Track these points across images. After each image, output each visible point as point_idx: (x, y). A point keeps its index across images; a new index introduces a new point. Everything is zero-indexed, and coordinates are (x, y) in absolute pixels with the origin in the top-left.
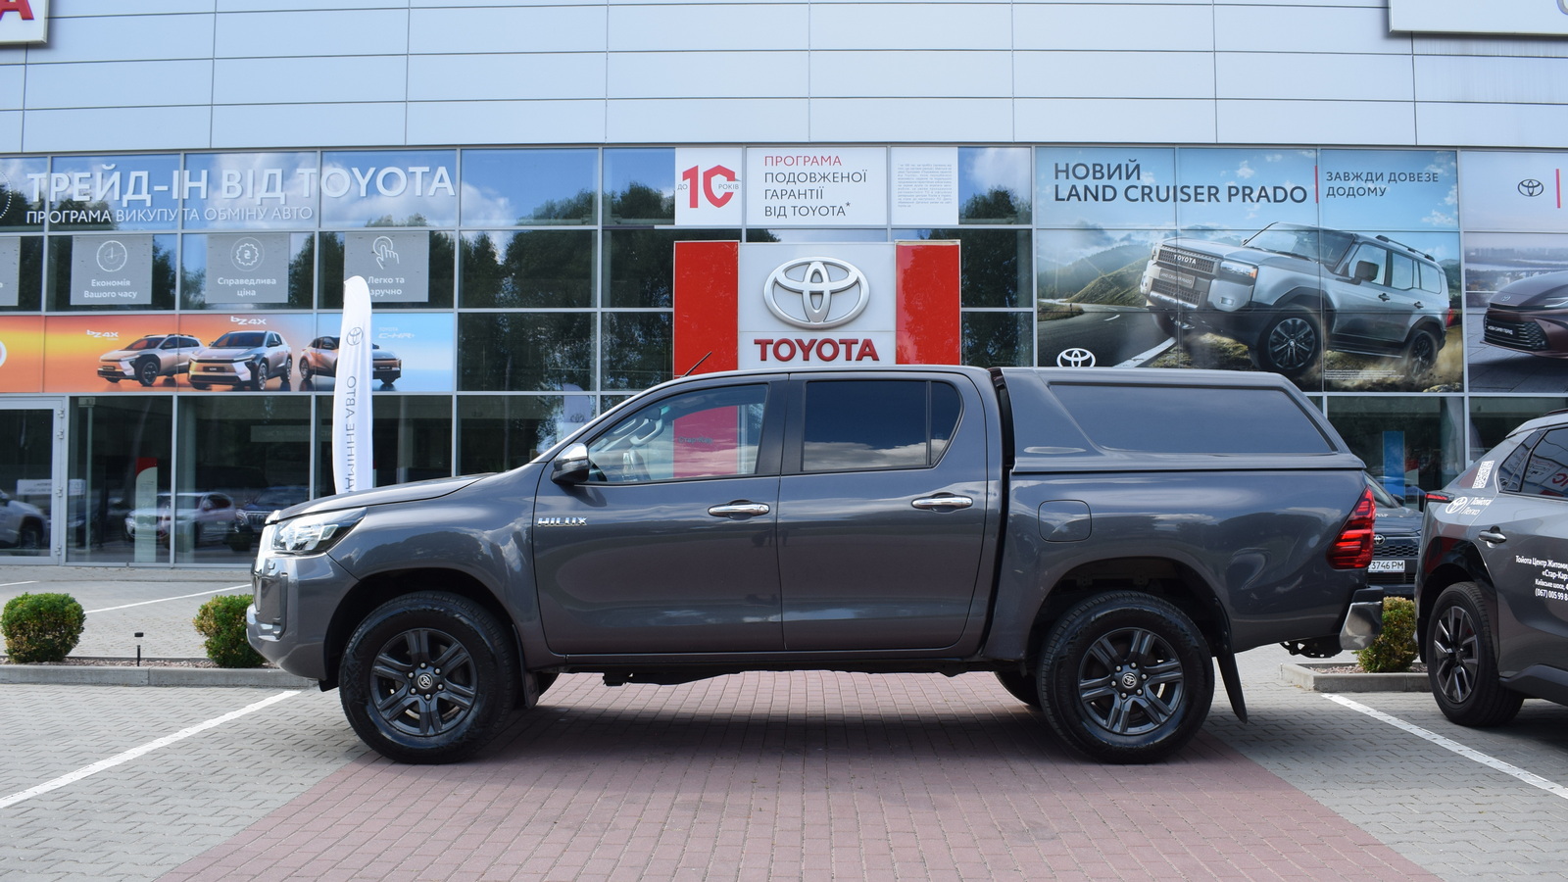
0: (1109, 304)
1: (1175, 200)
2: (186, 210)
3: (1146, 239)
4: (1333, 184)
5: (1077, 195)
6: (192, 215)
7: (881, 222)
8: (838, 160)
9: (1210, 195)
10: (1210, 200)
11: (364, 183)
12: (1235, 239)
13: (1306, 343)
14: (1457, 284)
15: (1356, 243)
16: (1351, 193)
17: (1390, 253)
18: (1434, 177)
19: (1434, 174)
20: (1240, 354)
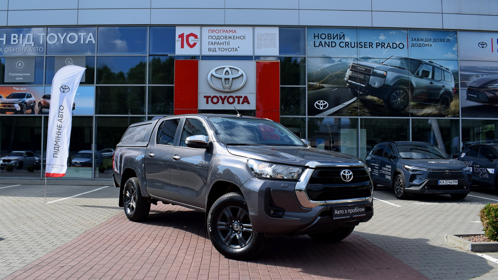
0: (333, 84)
1: (357, 47)
3: (347, 61)
4: (413, 42)
5: (322, 45)
7: (250, 53)
8: (235, 31)
9: (370, 45)
10: (369, 47)
11: (62, 39)
12: (379, 62)
13: (404, 100)
14: (457, 79)
15: (422, 64)
16: (420, 46)
17: (434, 67)
18: (449, 41)
19: (449, 39)
20: (380, 103)
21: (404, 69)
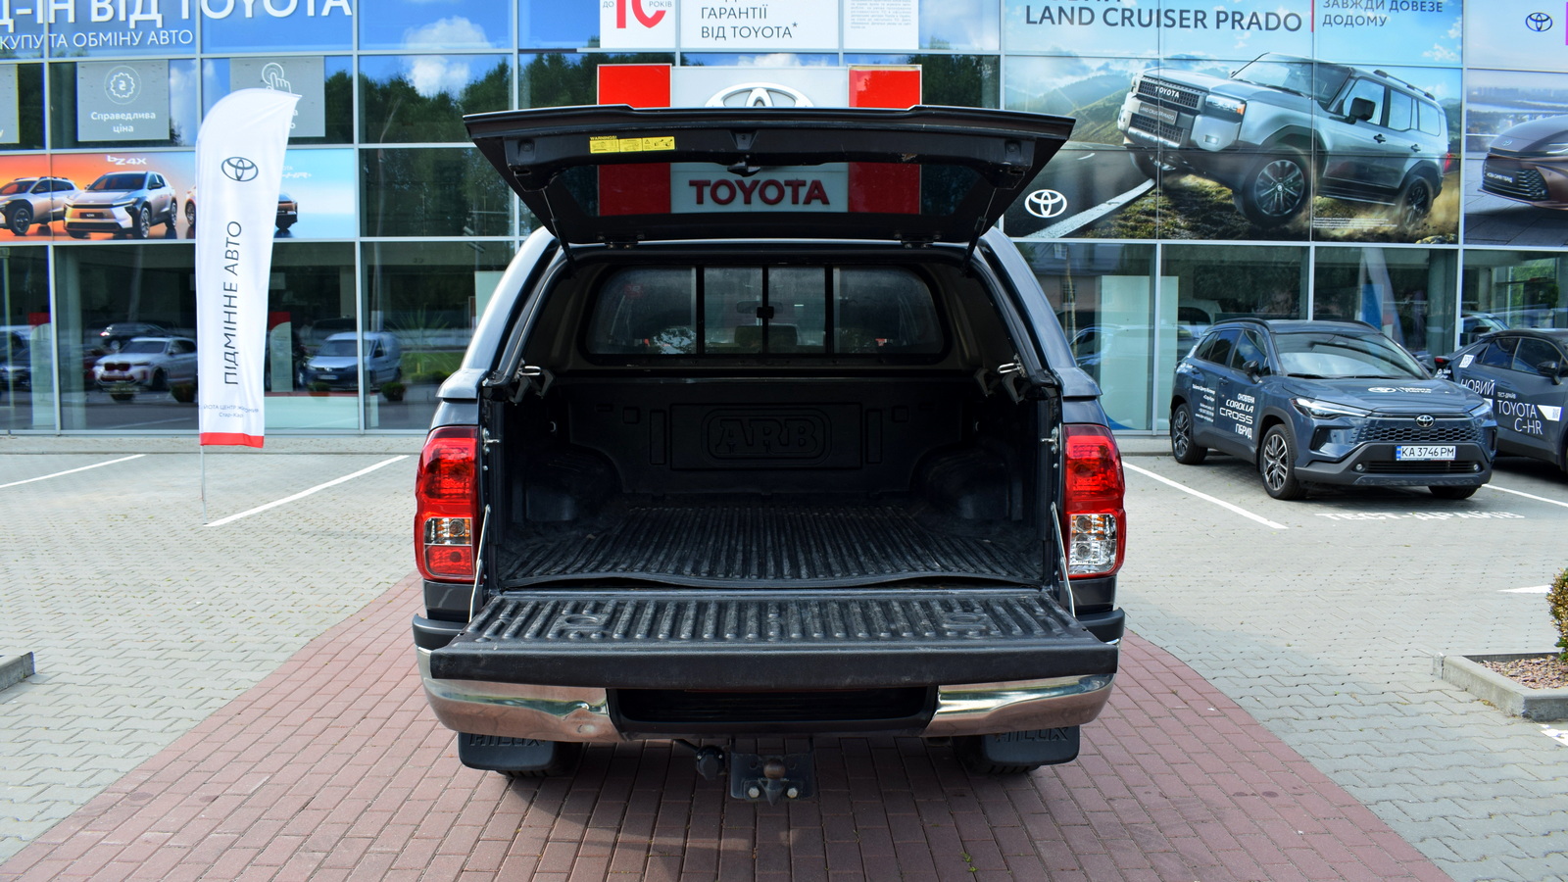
0: (1083, 141)
1: (1158, 25)
2: (52, 35)
3: (1125, 70)
4: (1329, 11)
5: (1051, 17)
6: (60, 42)
7: (831, 45)
9: (1196, 20)
10: (1196, 26)
11: (249, 2)
12: (1223, 70)
13: (1295, 188)
14: (1457, 125)
15: (1352, 78)
16: (1349, 22)
17: (1388, 91)
18: (1438, 7)
19: (1438, 3)
20: (1223, 199)
21: (1298, 94)
